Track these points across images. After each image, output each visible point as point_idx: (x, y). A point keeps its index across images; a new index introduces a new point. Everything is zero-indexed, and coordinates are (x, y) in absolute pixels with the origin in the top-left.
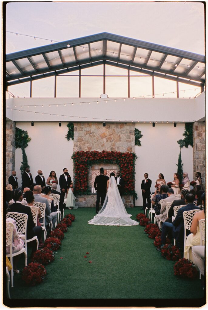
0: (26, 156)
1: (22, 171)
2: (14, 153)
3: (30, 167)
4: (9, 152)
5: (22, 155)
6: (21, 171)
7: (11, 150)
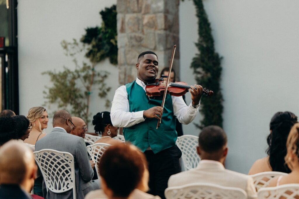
0: (209, 25)
1: (196, 72)
2: (170, 17)
3: (222, 58)
4: (155, 13)
5: (196, 20)
6: (192, 70)
7: (158, 7)
